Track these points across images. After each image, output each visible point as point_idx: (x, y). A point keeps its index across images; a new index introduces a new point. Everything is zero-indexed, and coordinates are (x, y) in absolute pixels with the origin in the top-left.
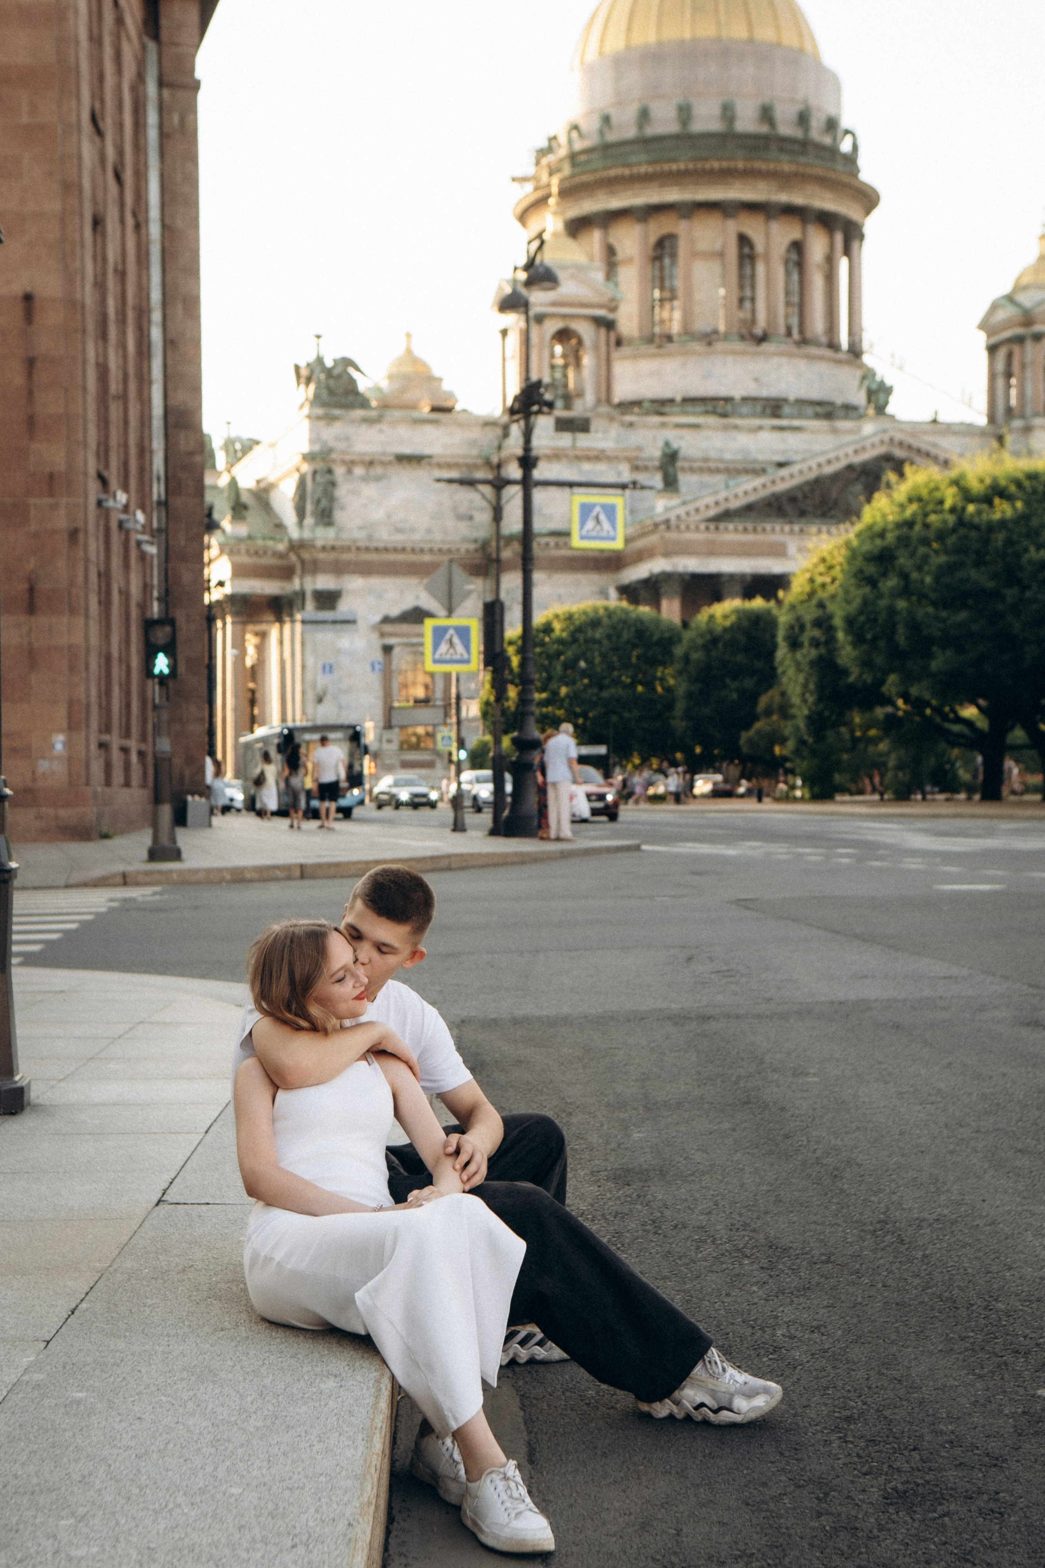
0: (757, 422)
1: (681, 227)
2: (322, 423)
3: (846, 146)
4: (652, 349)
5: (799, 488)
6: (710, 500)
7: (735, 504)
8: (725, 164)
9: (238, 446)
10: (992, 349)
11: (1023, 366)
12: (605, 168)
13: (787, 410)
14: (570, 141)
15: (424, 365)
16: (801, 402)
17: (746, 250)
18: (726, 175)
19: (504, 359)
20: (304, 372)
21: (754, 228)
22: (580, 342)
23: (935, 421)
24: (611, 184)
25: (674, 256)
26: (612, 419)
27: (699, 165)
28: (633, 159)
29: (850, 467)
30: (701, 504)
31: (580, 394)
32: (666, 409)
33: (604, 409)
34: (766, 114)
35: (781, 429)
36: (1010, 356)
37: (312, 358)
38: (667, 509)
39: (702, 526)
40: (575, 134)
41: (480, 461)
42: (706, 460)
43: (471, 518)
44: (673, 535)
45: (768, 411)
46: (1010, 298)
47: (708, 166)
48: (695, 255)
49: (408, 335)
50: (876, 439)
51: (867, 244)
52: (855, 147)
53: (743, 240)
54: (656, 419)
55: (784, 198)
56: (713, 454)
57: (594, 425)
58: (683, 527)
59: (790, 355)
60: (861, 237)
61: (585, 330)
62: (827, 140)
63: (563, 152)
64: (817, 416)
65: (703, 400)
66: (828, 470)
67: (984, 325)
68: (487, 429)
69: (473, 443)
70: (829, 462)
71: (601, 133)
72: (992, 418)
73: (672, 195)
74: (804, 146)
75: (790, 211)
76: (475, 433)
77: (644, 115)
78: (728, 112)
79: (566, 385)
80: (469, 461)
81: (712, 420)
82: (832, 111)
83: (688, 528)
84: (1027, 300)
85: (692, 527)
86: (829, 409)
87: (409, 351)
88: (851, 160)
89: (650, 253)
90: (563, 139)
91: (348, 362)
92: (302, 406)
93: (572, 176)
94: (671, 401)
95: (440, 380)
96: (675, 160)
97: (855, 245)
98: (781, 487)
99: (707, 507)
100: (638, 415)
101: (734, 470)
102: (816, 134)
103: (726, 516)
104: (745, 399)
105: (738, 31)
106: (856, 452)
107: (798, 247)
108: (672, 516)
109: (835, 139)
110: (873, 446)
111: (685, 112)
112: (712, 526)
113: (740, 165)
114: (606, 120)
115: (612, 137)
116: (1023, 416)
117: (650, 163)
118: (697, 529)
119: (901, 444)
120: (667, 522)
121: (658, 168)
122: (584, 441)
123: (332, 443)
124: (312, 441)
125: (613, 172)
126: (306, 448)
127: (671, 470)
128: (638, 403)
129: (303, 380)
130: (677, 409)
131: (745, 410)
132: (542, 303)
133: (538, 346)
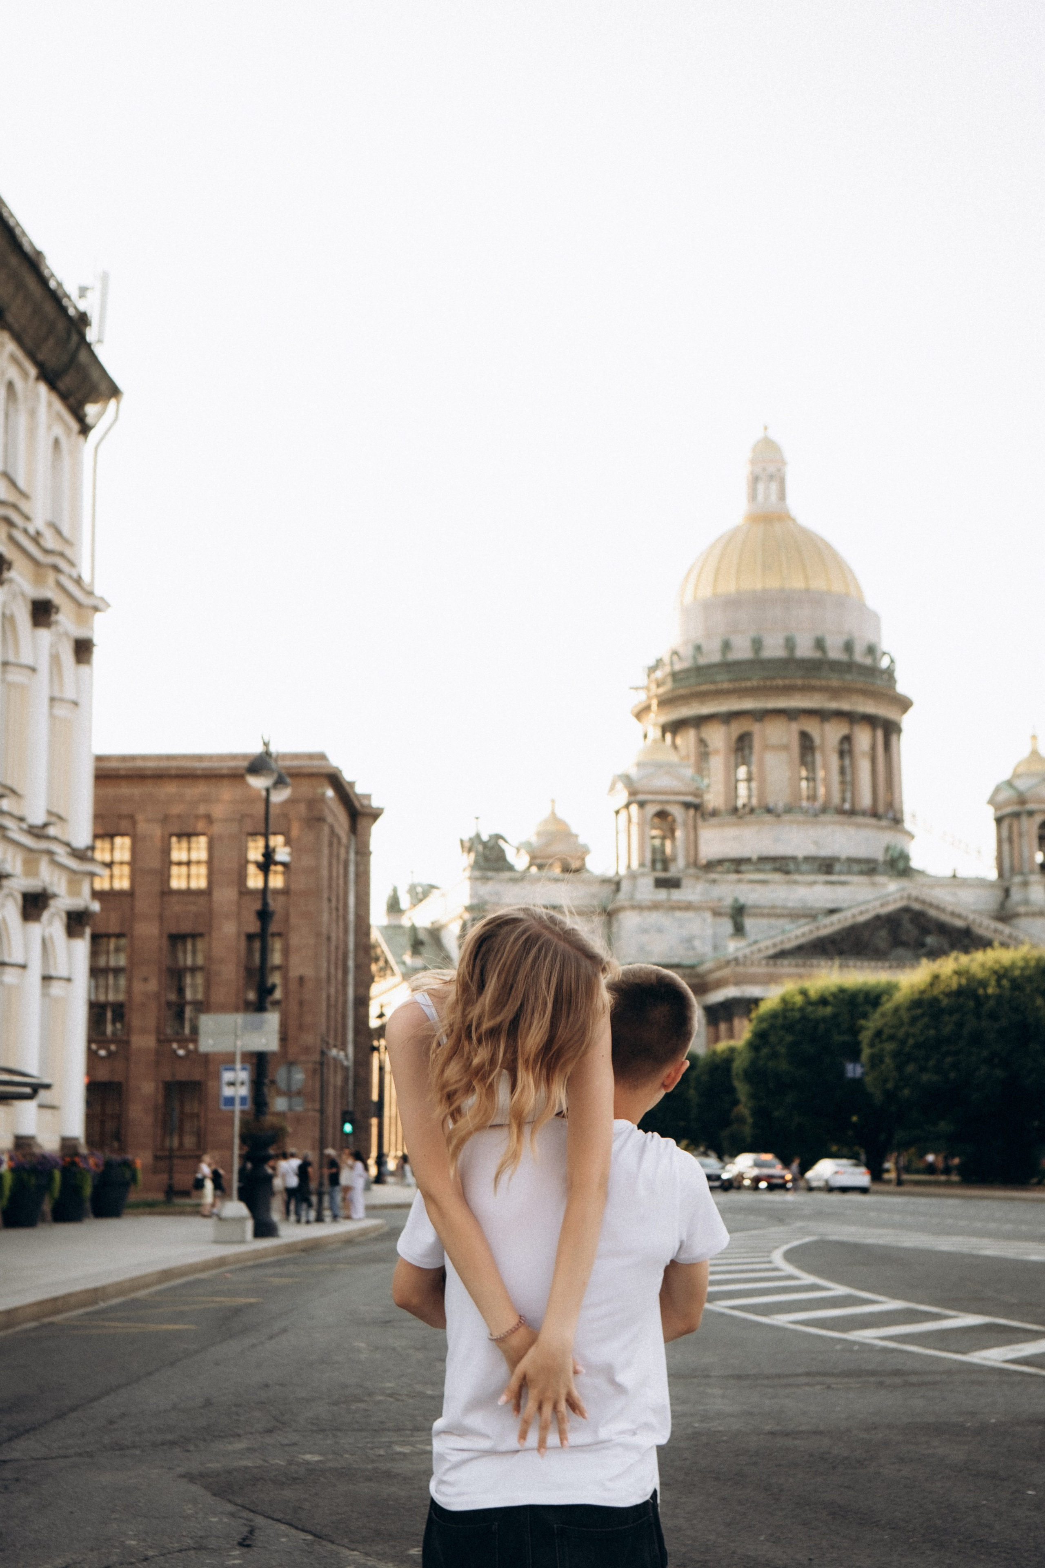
0: (811, 878)
1: (756, 728)
2: (479, 883)
3: (885, 663)
4: (734, 819)
5: (839, 933)
6: (769, 943)
7: (788, 946)
8: (787, 682)
9: (419, 890)
10: (999, 821)
11: (1020, 835)
12: (699, 684)
13: (837, 867)
14: (672, 664)
15: (564, 824)
16: (851, 861)
17: (808, 743)
18: (788, 690)
19: (617, 833)
20: (467, 845)
21: (813, 727)
22: (674, 821)
23: (954, 876)
24: (702, 696)
25: (751, 748)
26: (697, 878)
27: (768, 683)
28: (719, 678)
29: (878, 918)
30: (762, 945)
31: (674, 859)
32: (743, 868)
33: (692, 871)
34: (820, 644)
35: (832, 883)
36: (1010, 827)
37: (472, 834)
38: (737, 950)
39: (764, 962)
40: (675, 658)
41: (598, 910)
42: (773, 907)
44: (740, 969)
45: (824, 868)
46: (1009, 784)
47: (774, 683)
48: (766, 747)
49: (553, 801)
50: (898, 896)
51: (904, 736)
52: (892, 661)
53: (804, 736)
54: (734, 877)
55: (834, 705)
56: (779, 903)
57: (685, 882)
58: (749, 962)
59: (842, 824)
60: (899, 730)
61: (677, 812)
62: (868, 661)
63: (668, 669)
64: (862, 873)
65: (774, 859)
66: (862, 919)
67: (991, 802)
68: (606, 886)
69: (594, 896)
70: (861, 913)
71: (695, 658)
72: (1001, 875)
73: (748, 704)
74: (847, 667)
75: (839, 714)
76: (595, 889)
77: (726, 646)
78: (790, 644)
79: (663, 852)
81: (777, 877)
82: (871, 637)
83: (752, 964)
84: (1022, 784)
85: (756, 963)
86: (872, 866)
87: (553, 813)
88: (889, 674)
89: (733, 744)
90: (666, 659)
91: (499, 837)
92: (464, 870)
93: (673, 690)
94: (748, 860)
95: (576, 836)
96: (749, 679)
97: (894, 738)
98: (824, 932)
99: (767, 948)
100: (722, 873)
101: (794, 915)
102: (859, 657)
103: (782, 955)
104: (807, 859)
105: (797, 583)
106: (882, 905)
107: (847, 739)
108: (740, 954)
109: (874, 659)
110: (895, 901)
111: (757, 644)
112: (771, 962)
113: (799, 682)
114: (698, 648)
115: (703, 661)
116: (1022, 873)
117: (730, 681)
118: (759, 965)
119: (917, 899)
120: (736, 960)
121: (737, 685)
122: (677, 895)
123: (487, 898)
124: (472, 897)
125: (704, 688)
126: (467, 902)
127: (739, 920)
128: (720, 862)
129: (466, 849)
130: (751, 867)
131: (804, 867)
132: (644, 793)
133: (642, 825)
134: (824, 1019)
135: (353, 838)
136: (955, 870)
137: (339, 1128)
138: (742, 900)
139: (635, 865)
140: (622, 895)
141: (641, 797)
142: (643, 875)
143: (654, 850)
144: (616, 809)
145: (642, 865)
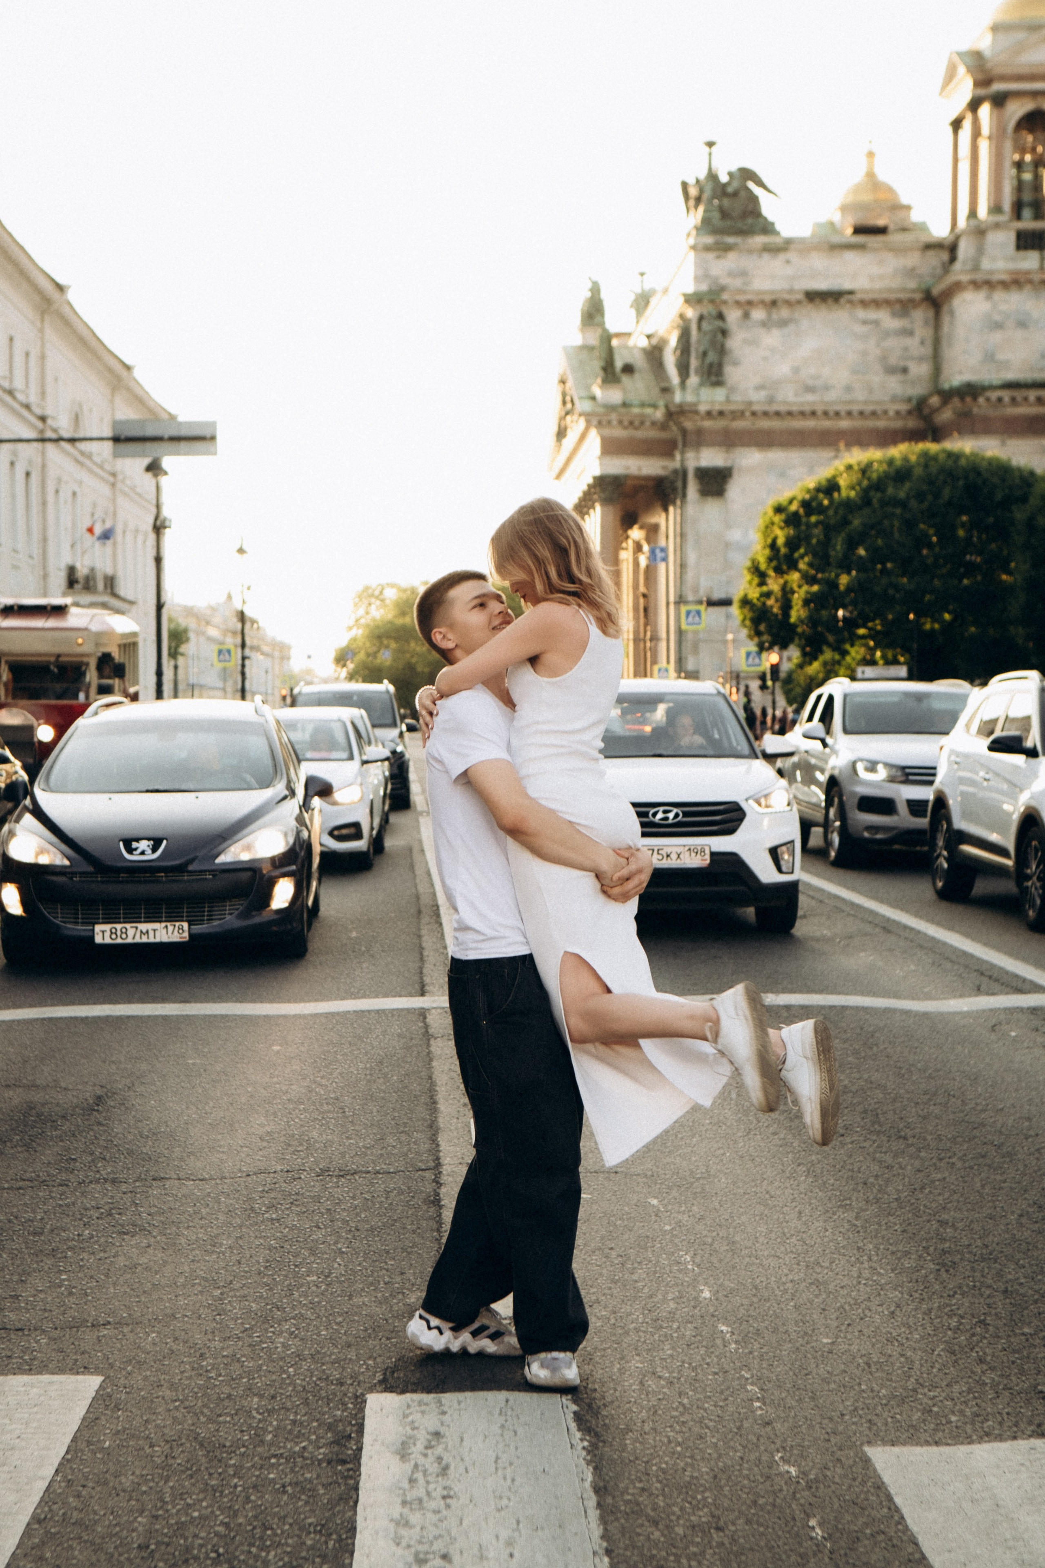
2: (711, 256)
15: (890, 190)
20: (693, 192)
37: (702, 175)
41: (918, 296)
43: (905, 370)
68: (931, 253)
69: (911, 272)
76: (913, 259)
79: (1036, 188)
80: (903, 296)
87: (871, 175)
91: (747, 174)
92: (688, 235)
95: (908, 208)
123: (725, 281)
124: (697, 279)
126: (690, 289)
129: (692, 203)
132: (1003, 78)
133: (997, 138)
139: (983, 212)
140: (960, 272)
141: (998, 87)
142: (997, 226)
143: (1020, 186)
144: (953, 116)
145: (996, 209)
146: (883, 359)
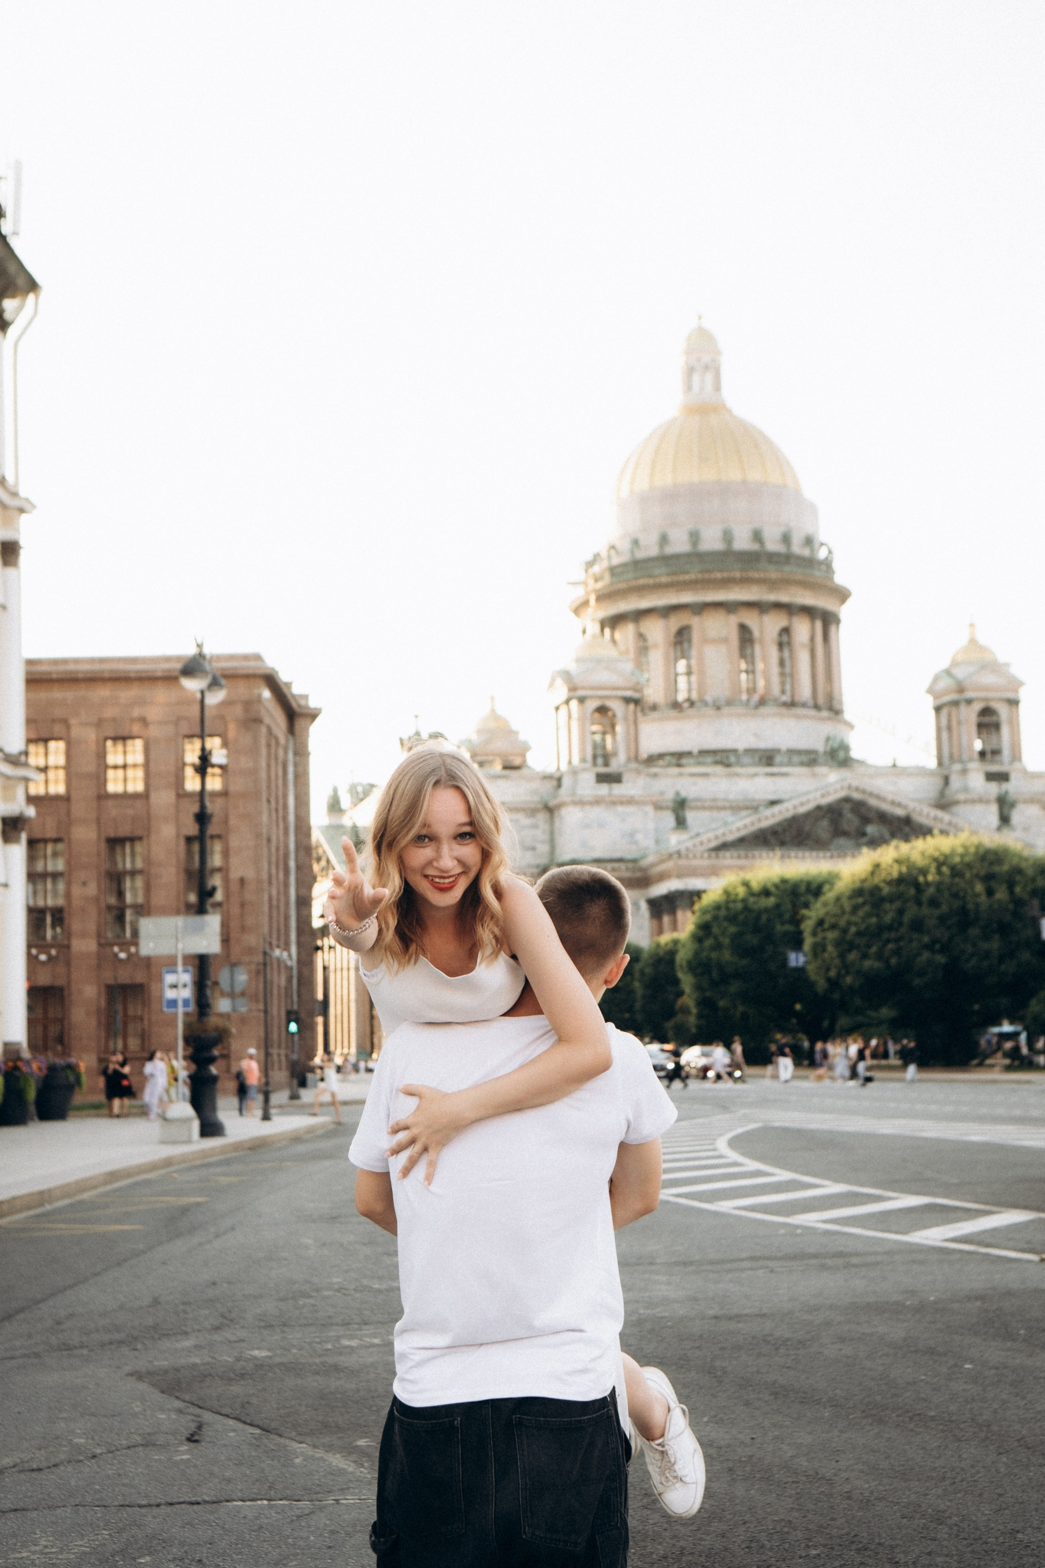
0: (752, 770)
1: (695, 622)
3: (822, 554)
4: (673, 713)
5: (780, 824)
6: (711, 835)
7: (731, 837)
8: (725, 575)
9: (360, 789)
10: (938, 709)
11: (959, 723)
12: (636, 578)
13: (778, 759)
14: (609, 557)
15: (505, 721)
16: (791, 752)
17: (747, 636)
18: (726, 583)
19: (557, 729)
21: (751, 619)
22: (614, 716)
23: (894, 766)
24: (640, 590)
25: (690, 641)
26: (638, 772)
27: (706, 576)
28: (657, 571)
29: (819, 808)
30: (704, 838)
31: (615, 754)
32: (684, 761)
33: (634, 765)
34: (757, 536)
35: (773, 775)
36: (949, 715)
37: (412, 732)
38: (679, 843)
39: (706, 855)
40: (613, 552)
41: (540, 806)
42: (715, 800)
43: (534, 849)
44: (682, 862)
45: (764, 760)
46: (948, 672)
47: (713, 576)
48: (706, 641)
49: (492, 698)
50: (838, 786)
51: (842, 626)
52: (830, 552)
53: (744, 629)
54: (675, 770)
55: (772, 597)
56: (721, 796)
57: (625, 778)
58: (691, 855)
59: (781, 716)
60: (838, 621)
61: (617, 707)
62: (806, 552)
63: (605, 564)
64: (802, 764)
65: (714, 752)
66: (803, 810)
67: (930, 691)
68: (547, 782)
69: (535, 792)
70: (802, 804)
71: (632, 552)
72: (940, 763)
73: (686, 598)
74: (786, 558)
75: (778, 606)
76: (536, 785)
77: (664, 539)
78: (728, 536)
79: (604, 747)
80: (532, 806)
81: (719, 769)
82: (809, 530)
83: (695, 857)
84: (960, 673)
85: (698, 855)
86: (812, 756)
87: (493, 711)
88: (827, 565)
89: (672, 638)
90: (604, 554)
93: (612, 584)
94: (689, 754)
95: (517, 733)
96: (687, 573)
97: (833, 628)
98: (765, 824)
99: (709, 841)
100: (661, 767)
101: (736, 808)
102: (797, 548)
103: (724, 847)
104: (748, 751)
105: (734, 475)
106: (823, 796)
107: (786, 631)
108: (682, 848)
109: (812, 550)
110: (836, 792)
111: (695, 537)
112: (713, 854)
113: (737, 575)
114: (636, 542)
115: (640, 555)
116: (961, 761)
117: (668, 575)
118: (702, 857)
119: (857, 789)
120: (679, 853)
121: (675, 578)
122: (618, 790)
125: (642, 582)
127: (680, 812)
128: (661, 756)
130: (691, 761)
131: (746, 760)
132: (583, 688)
133: (582, 719)
134: (766, 910)
135: (290, 737)
136: (895, 760)
137: (283, 1029)
138: (684, 794)
139: (576, 761)
140: (563, 791)
141: (580, 693)
142: (584, 770)
143: (595, 746)
144: (556, 704)
145: (583, 760)
146: (522, 843)
